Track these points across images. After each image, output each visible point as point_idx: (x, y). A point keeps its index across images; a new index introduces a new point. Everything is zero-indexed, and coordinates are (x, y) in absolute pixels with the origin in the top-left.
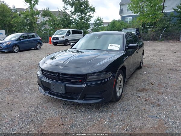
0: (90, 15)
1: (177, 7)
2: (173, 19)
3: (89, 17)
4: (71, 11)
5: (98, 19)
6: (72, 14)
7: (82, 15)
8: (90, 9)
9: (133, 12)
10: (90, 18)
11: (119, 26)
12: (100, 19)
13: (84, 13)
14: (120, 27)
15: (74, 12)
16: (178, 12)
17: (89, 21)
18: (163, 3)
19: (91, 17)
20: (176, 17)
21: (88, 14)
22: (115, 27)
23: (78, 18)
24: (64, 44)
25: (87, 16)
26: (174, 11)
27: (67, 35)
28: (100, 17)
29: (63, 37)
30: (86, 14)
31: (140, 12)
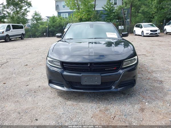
0: (26, 9)
1: (105, 6)
2: (102, 16)
3: (25, 11)
4: (2, 4)
5: (36, 14)
6: (4, 7)
7: (16, 9)
8: (26, 3)
9: (70, 9)
10: (26, 13)
11: (59, 21)
12: (38, 14)
13: (18, 7)
14: (61, 22)
15: (7, 5)
16: (106, 10)
17: (26, 15)
18: (94, 2)
19: (28, 11)
20: (105, 14)
21: (24, 8)
22: (56, 22)
23: (12, 12)
24: (4, 40)
25: (23, 11)
26: (103, 9)
27: (7, 30)
28: (37, 12)
29: (3, 32)
30: (21, 8)
31: (76, 9)
